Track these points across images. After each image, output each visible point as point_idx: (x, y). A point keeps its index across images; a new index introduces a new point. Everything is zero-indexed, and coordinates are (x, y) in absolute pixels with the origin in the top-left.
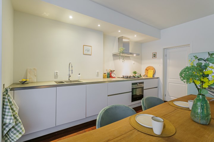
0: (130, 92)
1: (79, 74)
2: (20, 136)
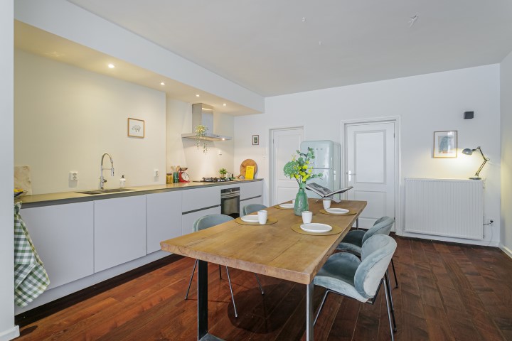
0: (217, 206)
1: (123, 177)
2: (44, 288)
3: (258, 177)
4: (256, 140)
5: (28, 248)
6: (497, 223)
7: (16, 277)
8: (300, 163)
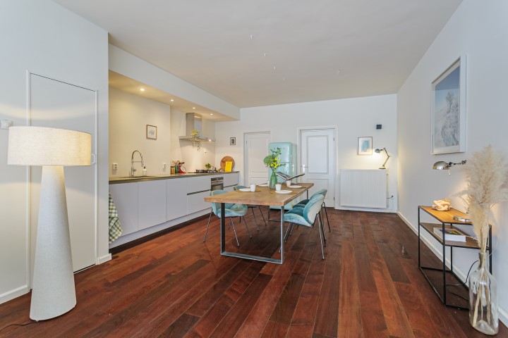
0: (209, 190)
1: (145, 168)
2: (120, 234)
3: (235, 170)
4: (233, 141)
5: (114, 208)
6: (395, 197)
7: (110, 222)
8: (273, 157)
